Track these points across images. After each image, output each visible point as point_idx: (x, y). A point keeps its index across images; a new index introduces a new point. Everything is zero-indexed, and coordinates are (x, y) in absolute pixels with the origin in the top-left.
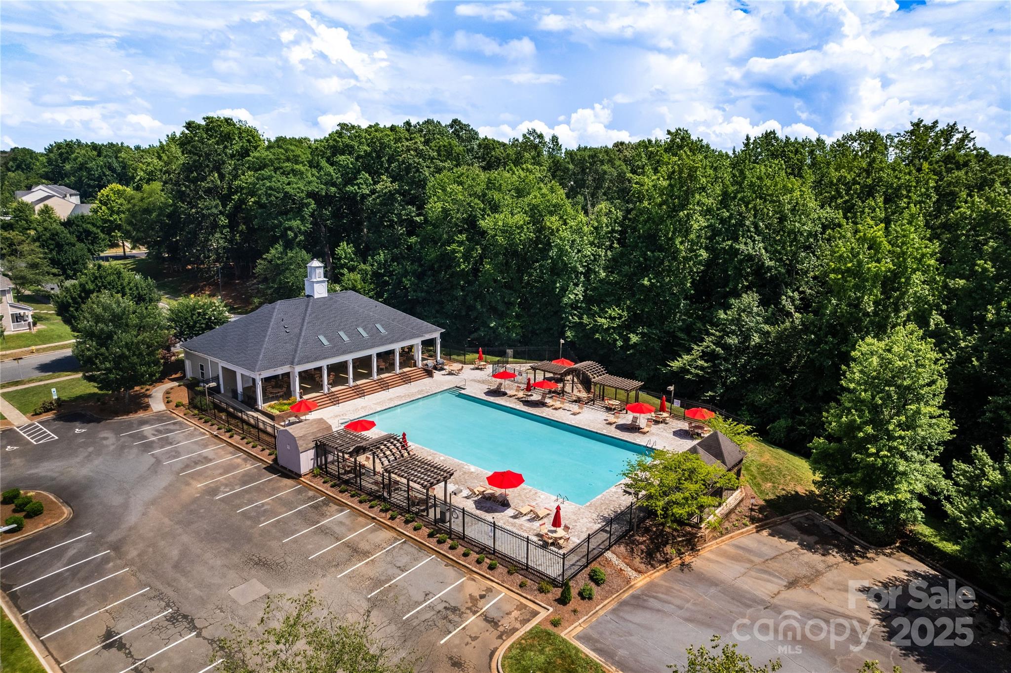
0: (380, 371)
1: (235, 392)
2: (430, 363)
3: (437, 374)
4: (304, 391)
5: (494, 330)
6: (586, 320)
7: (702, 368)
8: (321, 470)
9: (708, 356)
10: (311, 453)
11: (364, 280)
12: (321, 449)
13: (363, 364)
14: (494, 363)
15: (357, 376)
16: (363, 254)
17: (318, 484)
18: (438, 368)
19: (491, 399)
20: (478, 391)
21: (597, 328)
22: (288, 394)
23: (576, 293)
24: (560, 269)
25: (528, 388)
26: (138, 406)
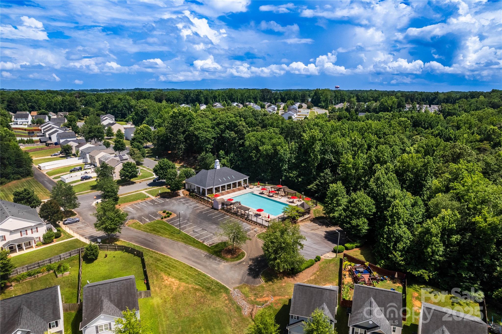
0: (233, 187)
1: (200, 192)
2: (245, 185)
3: (247, 188)
4: (216, 192)
5: (263, 176)
6: (287, 174)
7: (315, 188)
8: (223, 209)
9: (317, 185)
10: (221, 205)
11: (227, 162)
12: (223, 204)
13: (229, 186)
14: (262, 186)
15: (228, 189)
16: (227, 153)
17: (222, 211)
18: (247, 187)
19: (260, 195)
20: (257, 193)
21: (290, 177)
22: (212, 193)
23: (286, 167)
24: (281, 160)
25: (269, 193)
26: (177, 195)
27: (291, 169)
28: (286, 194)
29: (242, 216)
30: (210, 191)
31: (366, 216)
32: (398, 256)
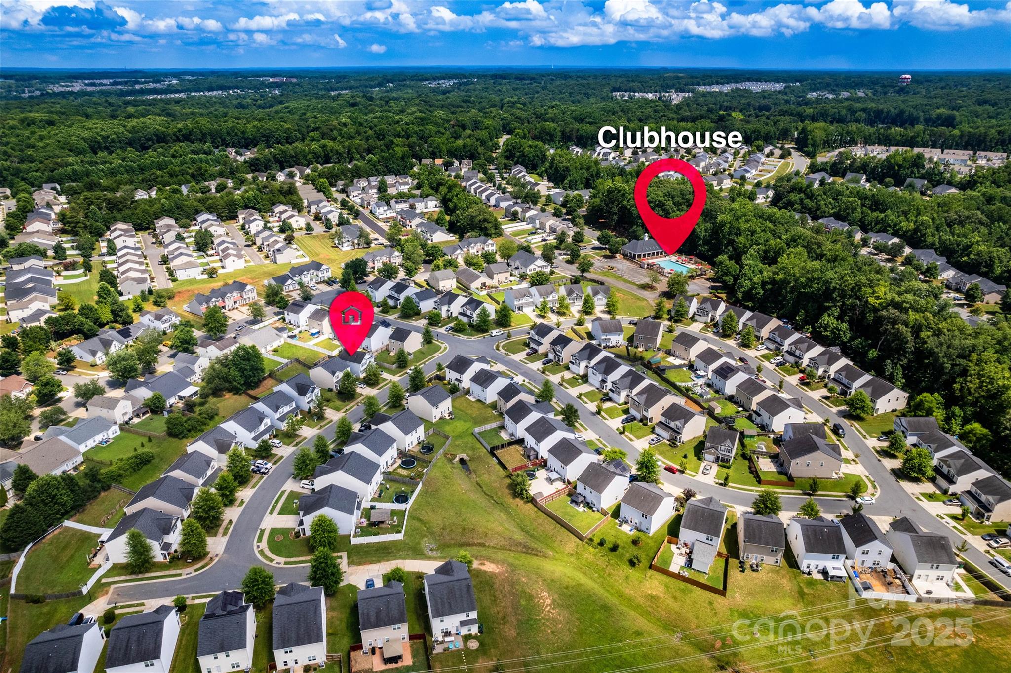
0: (656, 255)
1: (631, 256)
4: (643, 257)
10: (646, 265)
12: (648, 265)
13: (654, 254)
14: (679, 256)
15: (652, 256)
17: (647, 269)
20: (674, 260)
22: (641, 257)
25: (683, 261)
26: (615, 257)
27: (705, 244)
28: (696, 263)
29: (660, 272)
30: (639, 256)
31: (732, 275)
32: (740, 295)
